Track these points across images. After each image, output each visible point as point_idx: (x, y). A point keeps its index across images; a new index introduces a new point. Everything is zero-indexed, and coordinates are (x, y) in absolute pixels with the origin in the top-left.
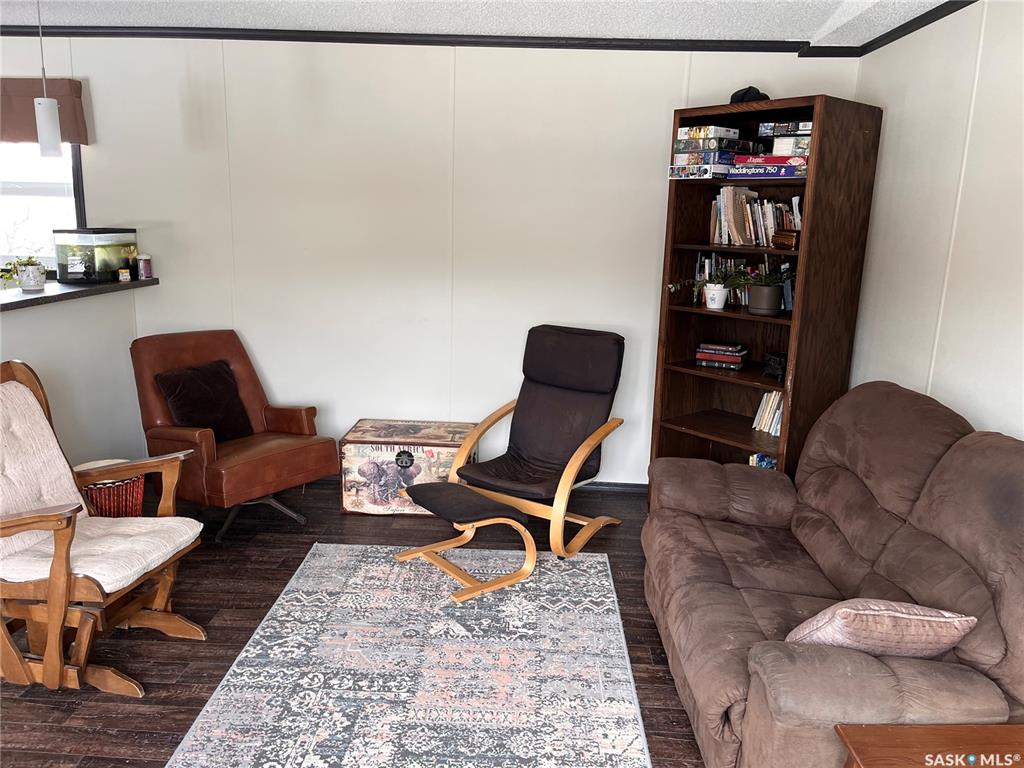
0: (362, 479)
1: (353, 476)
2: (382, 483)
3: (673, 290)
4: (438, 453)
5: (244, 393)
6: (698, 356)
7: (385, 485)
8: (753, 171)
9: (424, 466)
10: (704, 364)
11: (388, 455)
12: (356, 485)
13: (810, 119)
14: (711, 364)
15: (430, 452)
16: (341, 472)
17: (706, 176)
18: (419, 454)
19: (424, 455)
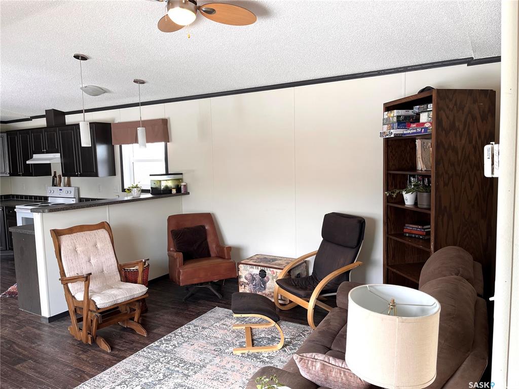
0: (246, 281)
1: (243, 280)
2: (254, 284)
3: (388, 195)
4: (276, 272)
5: (210, 239)
6: (405, 230)
7: (255, 285)
8: (412, 131)
9: (270, 277)
10: (407, 235)
11: (256, 271)
12: (244, 283)
13: (430, 102)
14: (411, 235)
15: (273, 271)
16: (238, 277)
17: (392, 136)
18: (268, 271)
19: (270, 272)
